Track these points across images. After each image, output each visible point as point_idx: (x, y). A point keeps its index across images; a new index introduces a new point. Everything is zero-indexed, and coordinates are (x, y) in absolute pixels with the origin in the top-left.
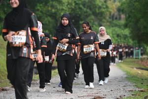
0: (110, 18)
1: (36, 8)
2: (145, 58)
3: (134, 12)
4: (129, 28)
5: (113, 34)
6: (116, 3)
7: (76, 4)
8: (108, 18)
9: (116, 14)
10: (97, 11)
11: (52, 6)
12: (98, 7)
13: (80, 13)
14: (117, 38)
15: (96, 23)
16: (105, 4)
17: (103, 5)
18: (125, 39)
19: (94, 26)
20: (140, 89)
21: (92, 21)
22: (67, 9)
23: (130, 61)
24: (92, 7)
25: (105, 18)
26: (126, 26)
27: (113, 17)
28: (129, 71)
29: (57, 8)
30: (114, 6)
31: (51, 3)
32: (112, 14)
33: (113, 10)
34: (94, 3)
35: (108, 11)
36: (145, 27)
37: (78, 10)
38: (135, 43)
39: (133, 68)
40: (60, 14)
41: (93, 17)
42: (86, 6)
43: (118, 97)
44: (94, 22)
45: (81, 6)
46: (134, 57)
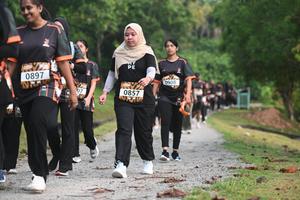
0: (193, 34)
2: (257, 108)
3: (238, 24)
4: (229, 52)
5: (199, 64)
6: (205, 7)
7: (131, 8)
8: (189, 34)
9: (206, 27)
10: (170, 22)
11: (88, 13)
12: (171, 13)
14: (206, 72)
16: (184, 8)
17: (180, 10)
18: (221, 72)
20: (248, 165)
21: (161, 40)
22: (114, 18)
23: (231, 114)
24: (160, 14)
25: (184, 34)
26: (223, 49)
27: (199, 32)
28: (228, 131)
29: (96, 16)
31: (85, 5)
32: (197, 27)
33: (200, 19)
34: (164, 7)
35: (189, 21)
36: (258, 51)
38: (240, 81)
39: (235, 126)
40: (101, 26)
41: (162, 32)
42: (149, 12)
43: (209, 179)
45: (141, 12)
46: (238, 106)
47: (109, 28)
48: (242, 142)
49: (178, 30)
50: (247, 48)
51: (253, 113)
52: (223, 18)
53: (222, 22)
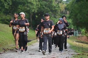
0: (60, 13)
1: (18, 7)
2: (80, 36)
3: (74, 10)
4: (71, 19)
6: (64, 5)
7: (41, 5)
8: (59, 13)
9: (64, 11)
10: (53, 9)
11: (28, 6)
12: (54, 7)
13: (43, 10)
15: (53, 16)
16: (57, 5)
17: (56, 6)
19: (51, 18)
20: (77, 54)
21: (50, 15)
22: (36, 8)
24: (50, 7)
25: (58, 13)
26: (70, 18)
27: (62, 12)
28: (71, 43)
29: (30, 7)
30: (63, 6)
32: (62, 11)
33: (62, 8)
34: (51, 5)
35: (59, 9)
36: (81, 19)
37: (42, 9)
38: (75, 27)
39: (73, 41)
40: (32, 11)
41: (51, 12)
42: (47, 6)
44: (51, 15)
45: (44, 6)
47: (34, 11)
48: (75, 46)
49: (56, 12)
50: (77, 17)
51: (79, 38)
52: (70, 8)
53: (69, 9)
